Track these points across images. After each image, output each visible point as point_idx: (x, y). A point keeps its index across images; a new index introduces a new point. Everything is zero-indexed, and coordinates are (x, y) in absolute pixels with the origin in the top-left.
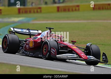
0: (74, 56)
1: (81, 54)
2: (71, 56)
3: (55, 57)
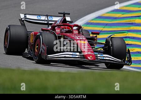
2: (71, 56)
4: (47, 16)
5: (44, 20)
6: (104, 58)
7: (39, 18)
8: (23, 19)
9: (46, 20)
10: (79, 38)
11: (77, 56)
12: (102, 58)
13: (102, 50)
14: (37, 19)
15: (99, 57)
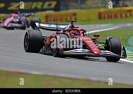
0: (86, 51)
1: (93, 48)
3: (62, 54)
4: (56, 24)
5: (54, 28)
6: (106, 53)
7: (50, 26)
8: (38, 27)
9: (55, 28)
10: (86, 38)
11: (86, 52)
12: (105, 53)
13: (103, 47)
14: (48, 26)
15: (102, 52)
